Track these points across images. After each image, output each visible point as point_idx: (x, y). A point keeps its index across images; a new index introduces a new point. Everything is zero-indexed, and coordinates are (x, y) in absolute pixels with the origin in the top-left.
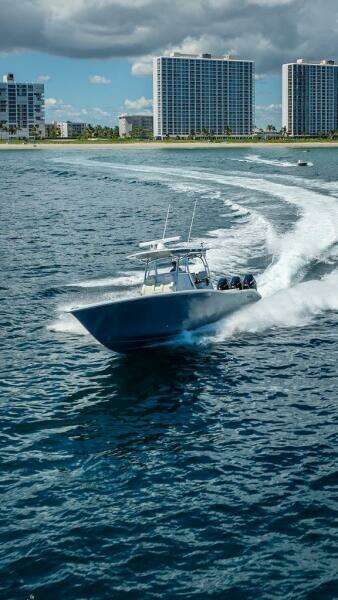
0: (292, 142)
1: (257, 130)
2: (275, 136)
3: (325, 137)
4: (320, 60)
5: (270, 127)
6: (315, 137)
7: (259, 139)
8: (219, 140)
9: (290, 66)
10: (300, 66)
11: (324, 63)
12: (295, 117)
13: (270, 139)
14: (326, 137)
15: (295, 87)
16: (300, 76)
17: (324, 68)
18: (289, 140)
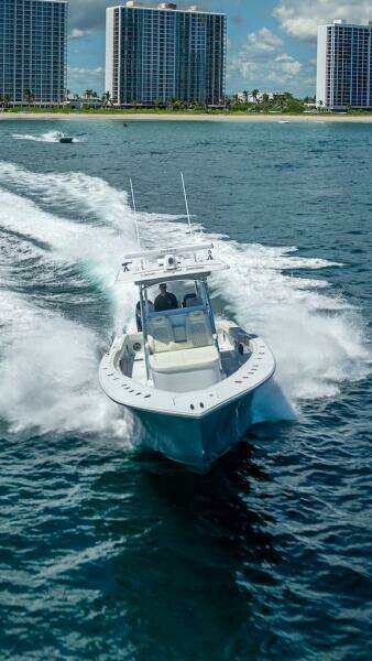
0: (118, 112)
1: (71, 97)
2: (95, 104)
3: (162, 107)
4: (158, 3)
5: (89, 93)
6: (149, 106)
7: (73, 108)
8: (17, 109)
9: (116, 10)
10: (130, 10)
11: (162, 7)
12: (122, 79)
13: (88, 108)
14: (164, 107)
15: (123, 38)
16: (130, 23)
17: (162, 13)
18: (114, 110)
